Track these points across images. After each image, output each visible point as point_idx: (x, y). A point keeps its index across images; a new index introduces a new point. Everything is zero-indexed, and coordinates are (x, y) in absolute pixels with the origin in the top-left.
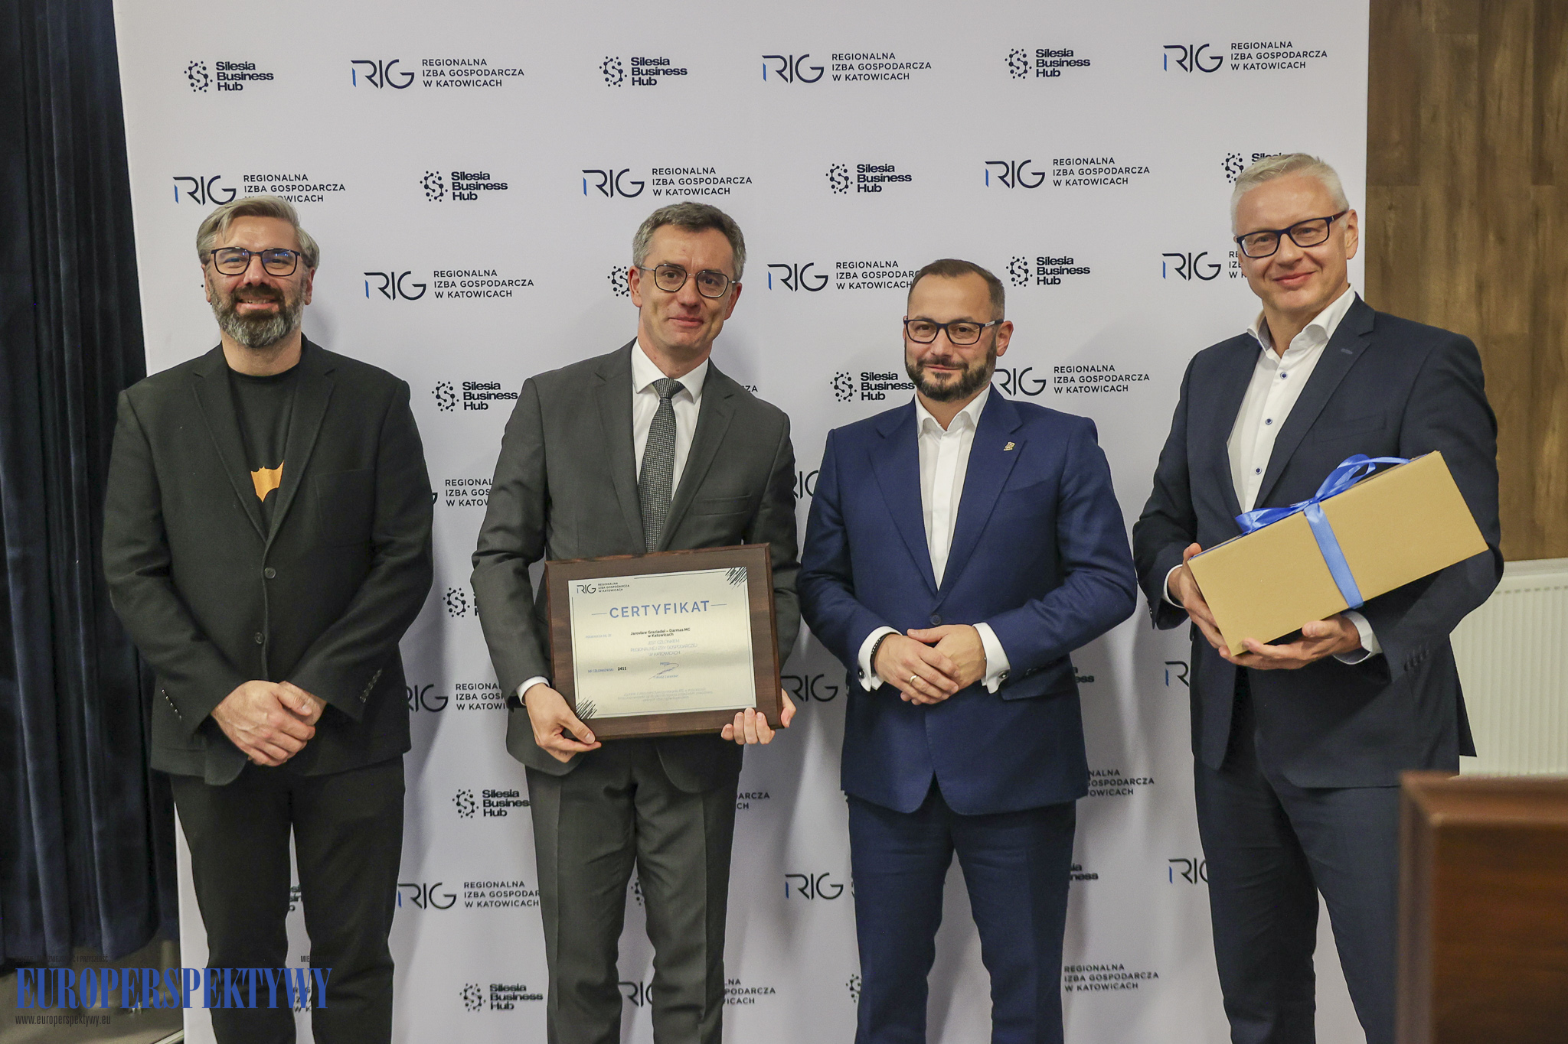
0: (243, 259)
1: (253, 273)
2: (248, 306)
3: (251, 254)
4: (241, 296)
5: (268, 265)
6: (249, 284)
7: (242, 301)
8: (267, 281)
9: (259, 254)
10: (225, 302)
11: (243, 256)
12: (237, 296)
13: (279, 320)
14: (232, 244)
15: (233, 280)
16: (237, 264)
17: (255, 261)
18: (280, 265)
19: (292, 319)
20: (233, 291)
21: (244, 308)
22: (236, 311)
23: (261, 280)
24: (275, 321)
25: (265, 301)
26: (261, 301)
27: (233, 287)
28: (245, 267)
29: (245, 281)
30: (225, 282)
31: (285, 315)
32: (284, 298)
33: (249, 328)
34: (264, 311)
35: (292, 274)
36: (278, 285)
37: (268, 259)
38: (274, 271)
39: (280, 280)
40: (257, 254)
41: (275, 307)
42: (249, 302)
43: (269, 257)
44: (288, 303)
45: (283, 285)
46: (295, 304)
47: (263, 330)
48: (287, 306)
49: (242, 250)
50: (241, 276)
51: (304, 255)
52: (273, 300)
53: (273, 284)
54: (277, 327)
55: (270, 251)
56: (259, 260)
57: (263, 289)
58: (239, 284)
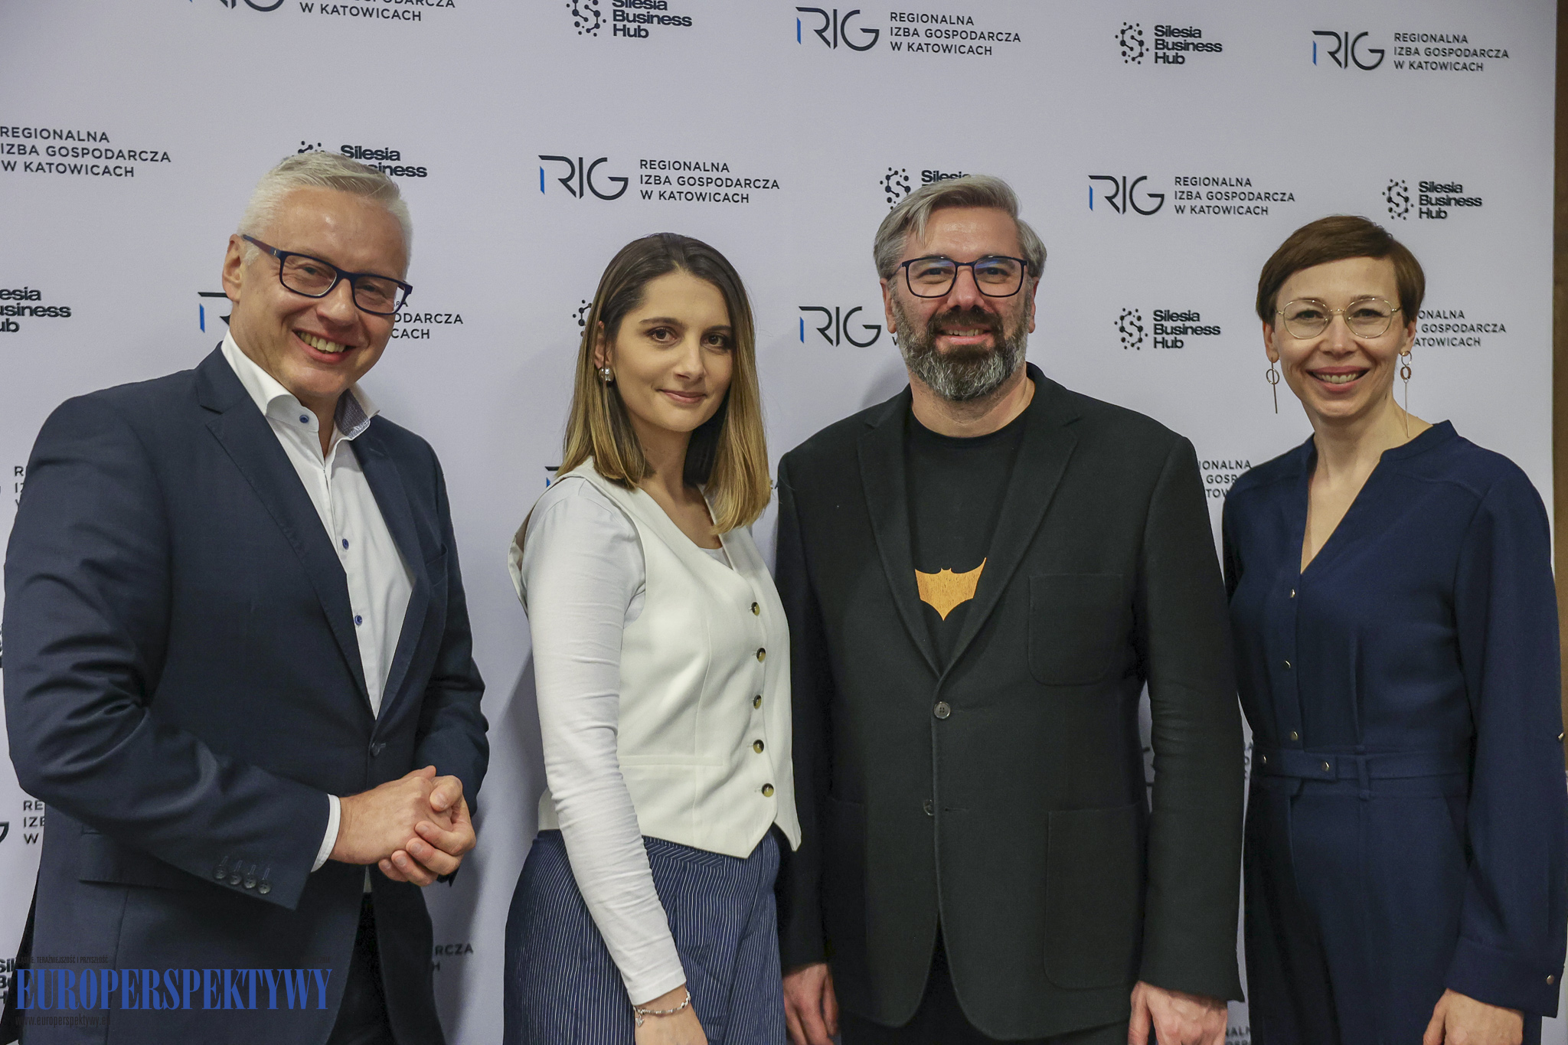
0: (947, 271)
1: (964, 293)
2: (954, 340)
3: (957, 265)
4: (944, 326)
5: (979, 282)
6: (956, 308)
7: (943, 333)
8: (981, 303)
9: (971, 264)
10: (920, 333)
11: (945, 267)
12: (937, 326)
13: (996, 360)
14: (933, 250)
15: (934, 304)
16: (937, 278)
17: (965, 276)
18: (996, 278)
19: (1013, 356)
20: (933, 317)
21: (947, 343)
22: (935, 348)
23: (975, 301)
24: (990, 362)
25: (977, 332)
26: (972, 332)
27: (931, 312)
28: (949, 282)
29: (951, 302)
31: (1005, 352)
32: (1002, 327)
33: (954, 372)
34: (975, 346)
35: (1014, 294)
36: (994, 309)
37: (982, 271)
38: (989, 289)
39: (998, 302)
40: (967, 264)
41: (989, 342)
42: (953, 335)
43: (984, 268)
44: (1009, 333)
45: (1002, 309)
46: (1019, 335)
47: (974, 375)
48: (1006, 338)
49: (946, 258)
50: (943, 298)
51: (1031, 263)
52: (986, 332)
53: (987, 309)
54: (994, 369)
55: (985, 258)
56: (970, 272)
57: (975, 315)
58: (940, 310)
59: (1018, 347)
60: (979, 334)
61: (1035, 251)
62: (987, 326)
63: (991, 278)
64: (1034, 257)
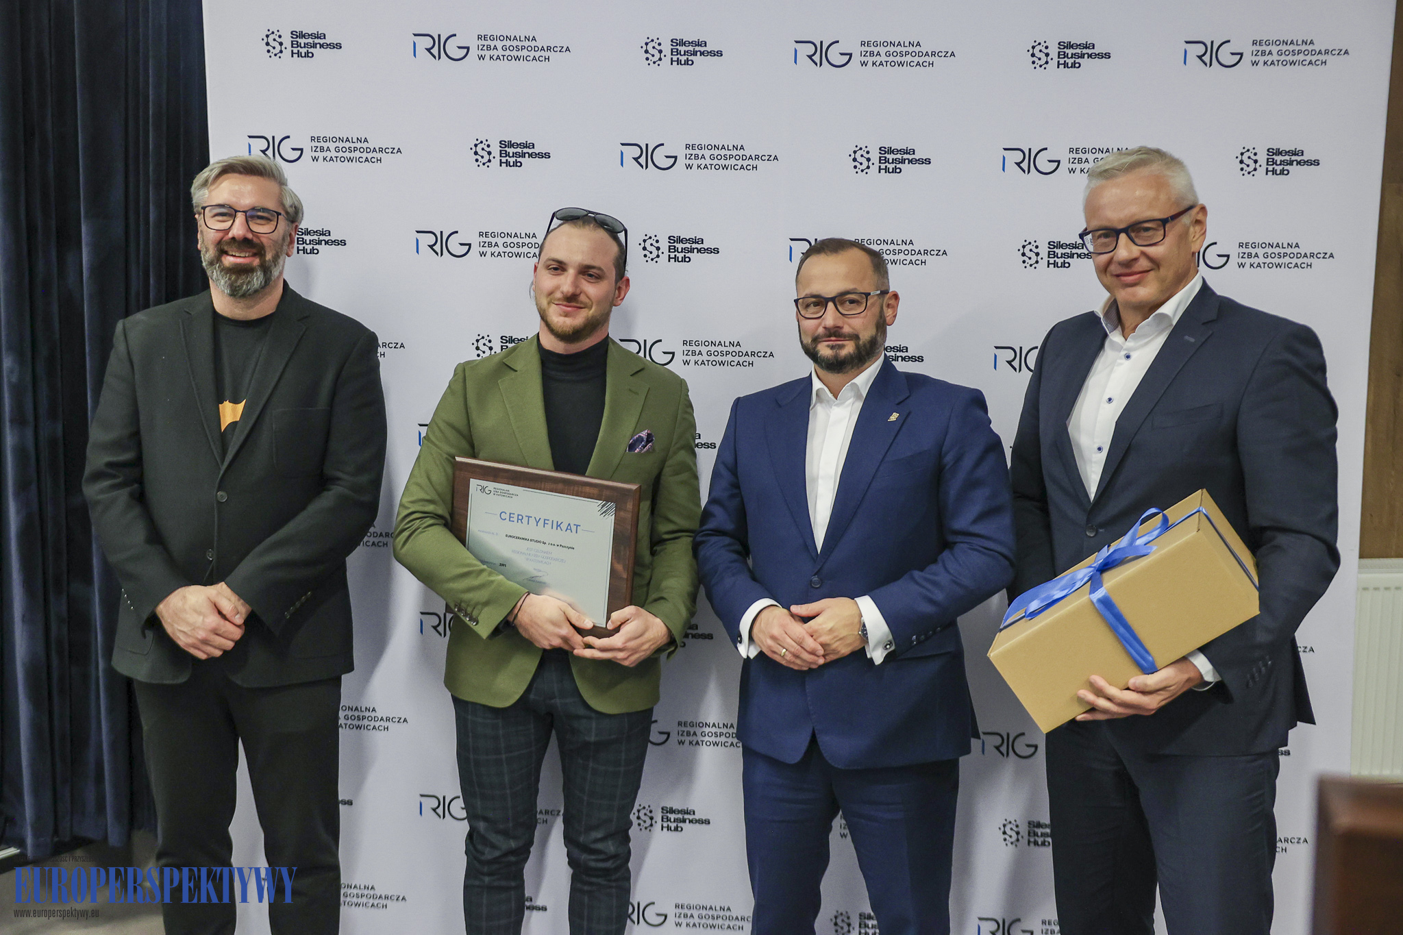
0: (230, 215)
1: (238, 229)
2: (233, 259)
3: (236, 211)
4: (226, 248)
5: (250, 223)
6: (233, 238)
7: (226, 253)
8: (250, 236)
11: (229, 212)
12: (223, 250)
13: (259, 273)
14: (220, 200)
15: (220, 235)
16: (224, 218)
17: (240, 218)
20: (219, 243)
21: (228, 261)
22: (221, 262)
23: (246, 235)
24: (255, 274)
25: (247, 254)
26: (244, 253)
27: (218, 239)
28: (232, 221)
29: (230, 235)
30: (212, 235)
31: (266, 269)
32: (265, 252)
33: (231, 279)
34: (245, 265)
35: (273, 232)
36: (260, 240)
37: (252, 217)
38: (257, 228)
39: (264, 237)
40: (244, 212)
41: (256, 262)
42: (232, 255)
43: (253, 214)
44: (269, 257)
45: (264, 240)
46: (276, 258)
47: (244, 282)
48: (267, 259)
49: (230, 208)
50: (227, 231)
51: (287, 213)
52: (254, 255)
53: (255, 240)
54: (257, 280)
55: (253, 209)
56: (244, 217)
57: (247, 244)
58: (224, 239)
59: (275, 265)
60: (248, 257)
61: (291, 206)
62: (255, 251)
63: (259, 221)
64: (291, 210)
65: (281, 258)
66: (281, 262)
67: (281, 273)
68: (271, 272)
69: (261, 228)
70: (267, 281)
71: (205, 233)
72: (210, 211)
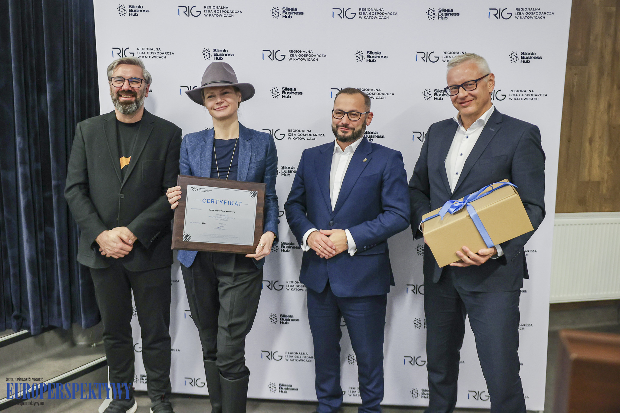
0: (122, 81)
1: (126, 87)
2: (123, 99)
3: (125, 79)
4: (121, 94)
5: (131, 84)
6: (124, 90)
7: (121, 96)
8: (130, 89)
10: (115, 96)
11: (122, 79)
12: (119, 94)
13: (135, 104)
14: (118, 75)
15: (118, 89)
16: (119, 82)
17: (126, 82)
20: (118, 92)
21: (122, 99)
22: (119, 100)
23: (128, 89)
24: (133, 104)
25: (130, 96)
26: (128, 96)
27: (118, 90)
28: (122, 84)
29: (122, 89)
30: (115, 89)
31: (137, 102)
32: (137, 95)
33: (123, 107)
34: (128, 101)
35: (140, 87)
36: (135, 90)
38: (133, 86)
40: (127, 79)
41: (133, 99)
42: (123, 97)
43: (131, 80)
44: (138, 97)
45: (136, 90)
46: (141, 98)
47: (129, 108)
48: (138, 98)
49: (122, 78)
50: (121, 87)
51: (145, 79)
52: (133, 96)
53: (133, 90)
54: (134, 107)
55: (132, 78)
56: (128, 81)
57: (129, 92)
58: (120, 90)
60: (130, 97)
61: (147, 77)
63: (134, 83)
65: (144, 97)
66: (143, 99)
67: (143, 104)
68: (139, 103)
69: (135, 86)
70: (138, 107)
71: (112, 88)
72: (114, 79)
